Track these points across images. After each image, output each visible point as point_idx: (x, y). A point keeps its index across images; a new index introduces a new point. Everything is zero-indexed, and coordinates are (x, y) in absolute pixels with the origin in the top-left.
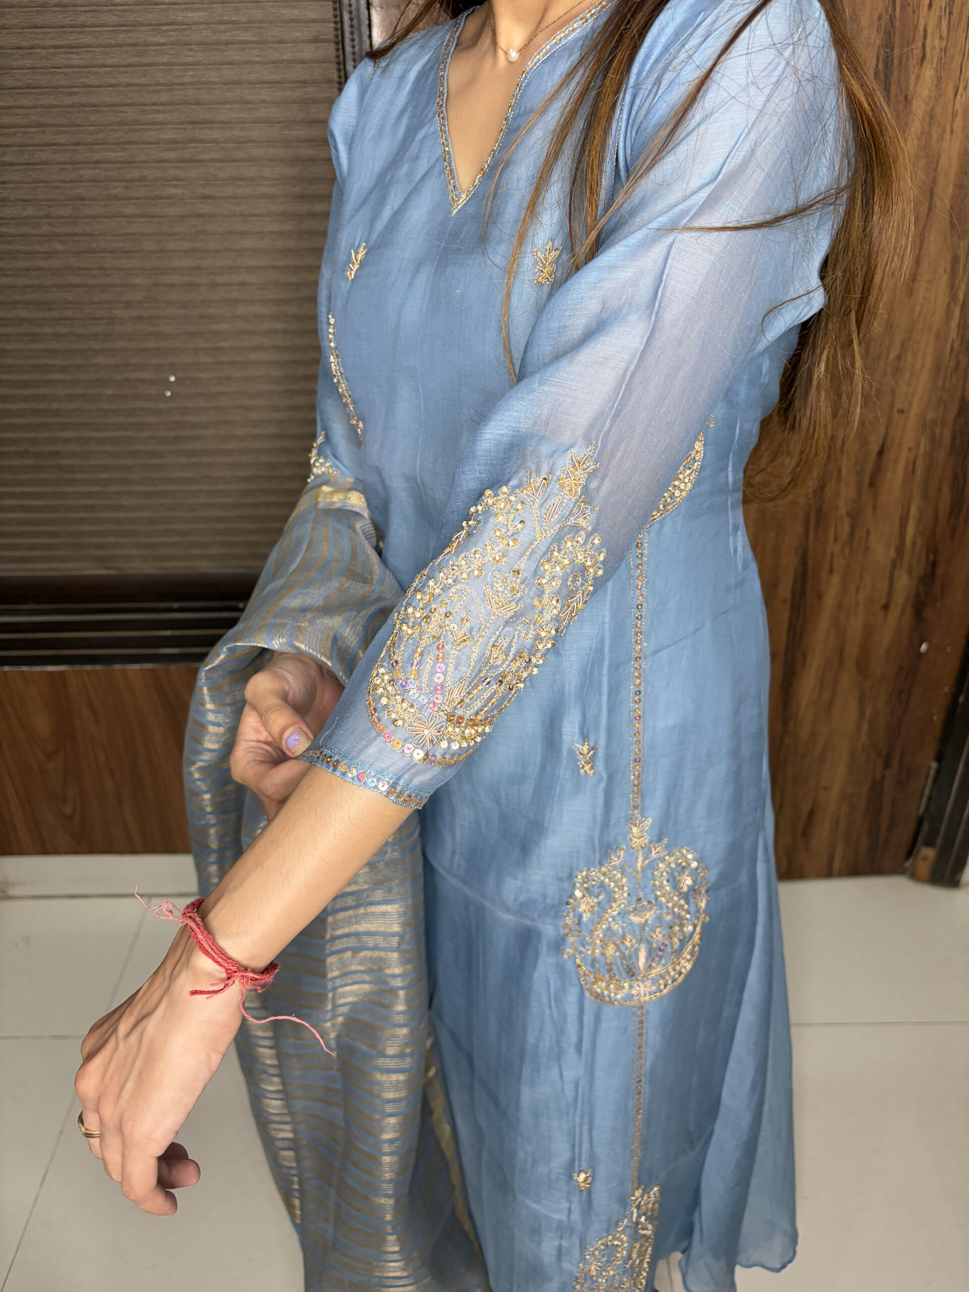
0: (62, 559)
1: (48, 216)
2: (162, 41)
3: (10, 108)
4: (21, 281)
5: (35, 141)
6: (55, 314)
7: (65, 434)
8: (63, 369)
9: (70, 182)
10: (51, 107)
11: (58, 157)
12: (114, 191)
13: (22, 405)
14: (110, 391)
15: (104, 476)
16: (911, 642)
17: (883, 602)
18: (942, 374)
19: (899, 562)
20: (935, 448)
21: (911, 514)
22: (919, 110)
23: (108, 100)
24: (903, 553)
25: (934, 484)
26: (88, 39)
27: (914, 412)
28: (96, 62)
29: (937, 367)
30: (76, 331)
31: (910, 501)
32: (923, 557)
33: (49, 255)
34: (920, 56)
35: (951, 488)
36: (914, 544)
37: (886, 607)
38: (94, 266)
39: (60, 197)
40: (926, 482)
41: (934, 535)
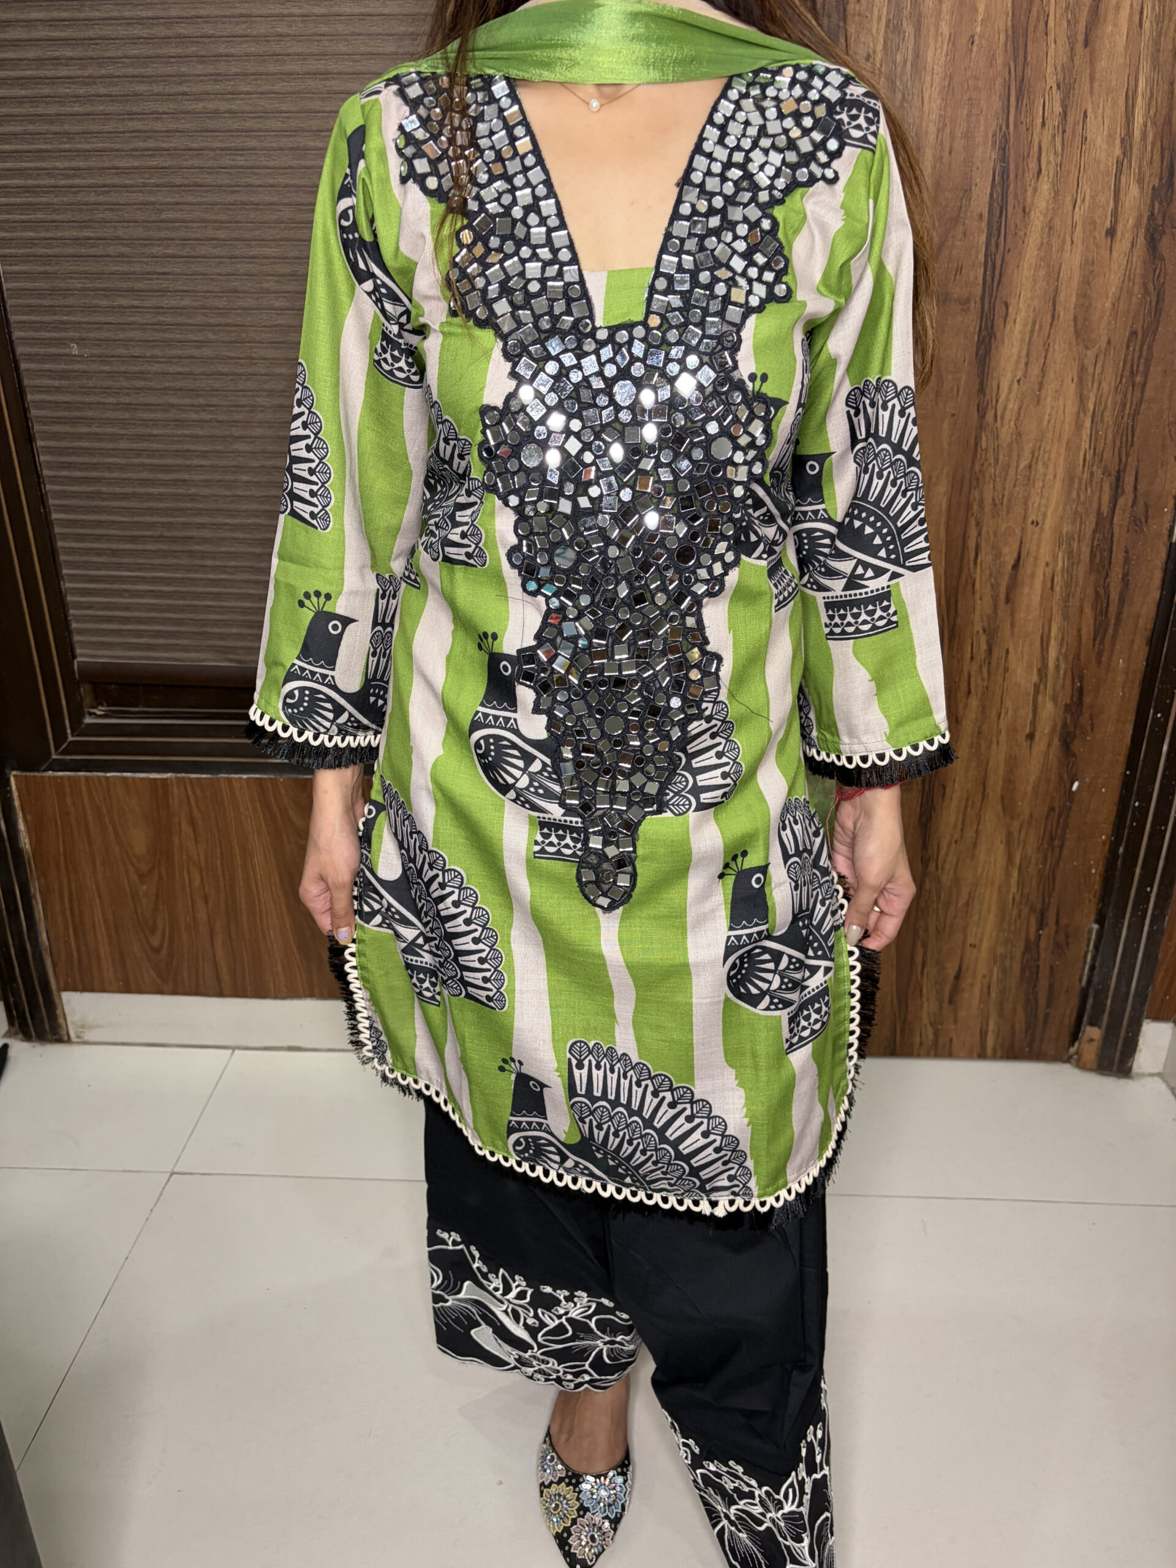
0: (184, 649)
1: (203, 307)
3: (177, 204)
4: (173, 369)
5: (198, 236)
6: (201, 401)
7: (199, 520)
8: (203, 455)
9: (227, 275)
10: (217, 204)
11: (217, 252)
12: (266, 285)
13: (162, 490)
14: (245, 478)
15: (233, 563)
16: (1061, 778)
17: (1028, 731)
18: (1076, 486)
19: (1042, 687)
20: (1073, 564)
21: (1053, 635)
22: (1037, 220)
23: (268, 199)
24: (1046, 676)
25: (1075, 602)
26: (252, 143)
27: (1049, 524)
28: (257, 163)
29: (1070, 477)
30: (220, 418)
31: (1051, 619)
32: (1068, 682)
33: (201, 344)
34: (1036, 171)
35: (1094, 608)
36: (1057, 667)
37: (1031, 737)
38: (242, 356)
39: (217, 289)
40: (1066, 601)
41: (1079, 660)
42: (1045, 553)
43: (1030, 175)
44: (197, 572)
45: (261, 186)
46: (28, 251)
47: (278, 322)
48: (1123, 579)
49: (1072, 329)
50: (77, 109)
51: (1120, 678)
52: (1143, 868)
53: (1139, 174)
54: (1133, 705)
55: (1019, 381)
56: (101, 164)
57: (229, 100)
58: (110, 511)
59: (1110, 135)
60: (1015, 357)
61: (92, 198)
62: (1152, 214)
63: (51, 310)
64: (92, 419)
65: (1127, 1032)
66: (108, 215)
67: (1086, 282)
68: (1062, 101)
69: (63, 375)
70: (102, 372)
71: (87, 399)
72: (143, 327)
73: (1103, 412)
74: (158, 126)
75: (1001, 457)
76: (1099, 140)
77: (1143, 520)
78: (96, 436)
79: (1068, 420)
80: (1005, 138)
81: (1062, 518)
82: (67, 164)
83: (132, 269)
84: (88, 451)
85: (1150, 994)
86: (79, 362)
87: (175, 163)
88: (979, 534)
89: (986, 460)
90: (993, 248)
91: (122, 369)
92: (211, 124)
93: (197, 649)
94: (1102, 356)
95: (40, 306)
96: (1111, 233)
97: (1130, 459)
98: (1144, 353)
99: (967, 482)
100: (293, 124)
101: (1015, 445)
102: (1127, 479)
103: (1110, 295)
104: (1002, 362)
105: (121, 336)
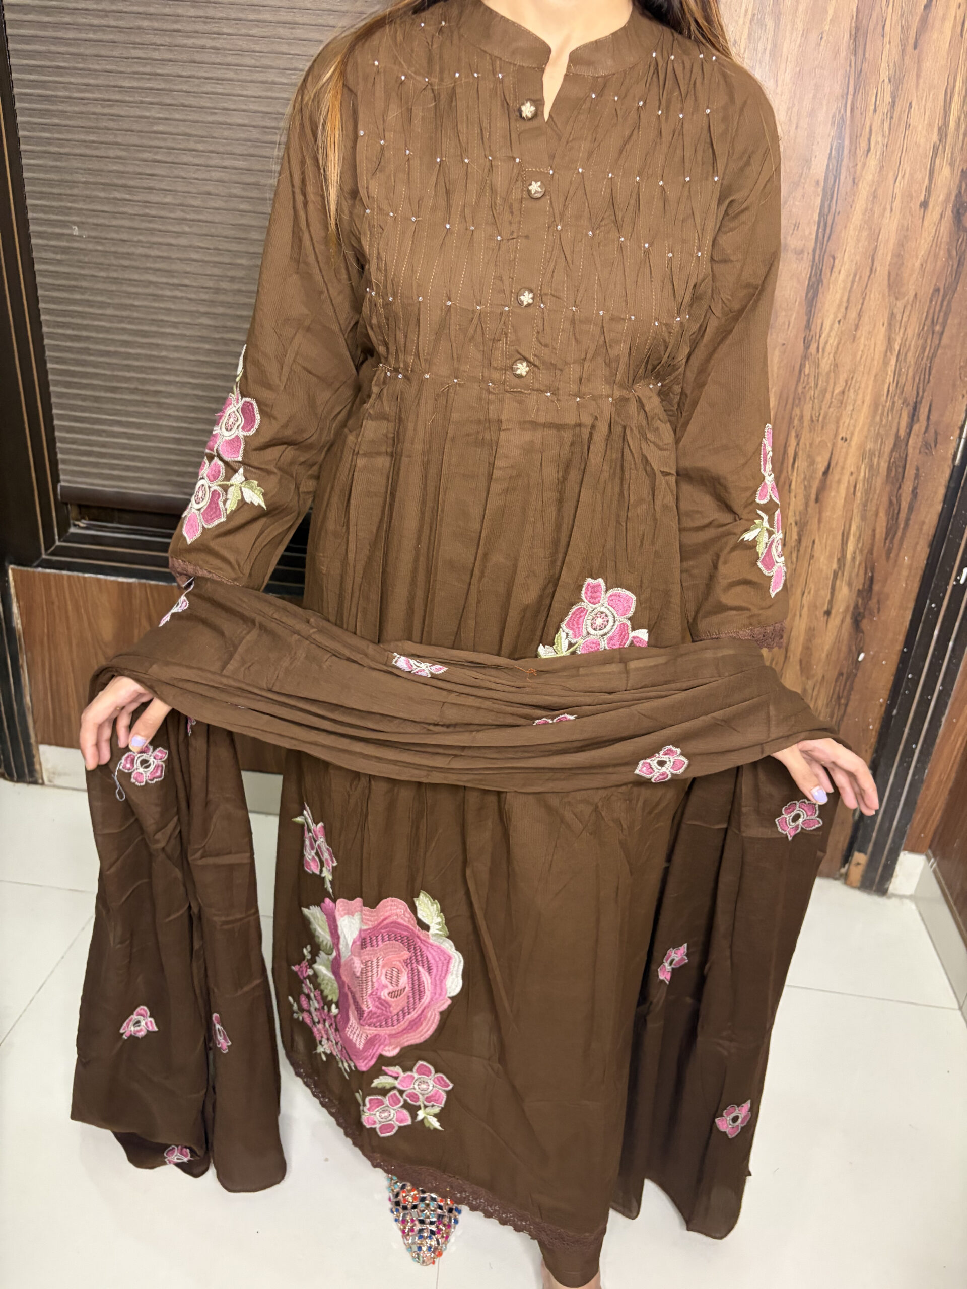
0: (149, 482)
2: (284, 80)
3: (166, 119)
4: (154, 252)
5: (182, 146)
6: (175, 281)
7: (167, 378)
8: (175, 325)
9: (203, 180)
10: (197, 122)
11: (197, 161)
12: (234, 191)
14: (207, 347)
15: (193, 415)
16: (850, 650)
17: (825, 608)
18: (880, 412)
19: (840, 573)
20: (873, 475)
21: (852, 532)
22: (864, 190)
23: (240, 121)
24: (844, 565)
25: (872, 507)
26: (230, 75)
27: (855, 441)
28: (235, 92)
29: (876, 405)
30: (189, 296)
31: (851, 519)
32: (862, 572)
33: (179, 234)
34: (866, 148)
35: (887, 513)
36: (854, 559)
37: (828, 613)
38: (211, 247)
39: (194, 191)
40: (865, 505)
41: (872, 554)
42: (851, 463)
43: (860, 152)
44: (163, 420)
45: (234, 110)
46: (43, 148)
47: (241, 222)
48: (913, 491)
49: (886, 282)
50: (91, 36)
51: (905, 573)
52: (911, 728)
53: (952, 158)
54: (914, 595)
55: (839, 322)
56: (106, 82)
57: (214, 38)
58: (95, 365)
59: (930, 125)
60: (837, 301)
61: (99, 110)
62: (960, 192)
63: (59, 197)
64: (86, 288)
65: (887, 860)
66: (111, 125)
67: (901, 244)
68: (892, 93)
69: (65, 250)
70: (97, 251)
71: (82, 272)
72: (132, 217)
73: (906, 354)
74: (156, 55)
75: (820, 383)
76: (920, 126)
77: (933, 445)
78: (89, 303)
79: (877, 357)
80: (843, 119)
81: (866, 437)
82: (80, 80)
83: (127, 169)
84: (82, 315)
85: (908, 831)
86: (78, 241)
87: (167, 86)
88: (798, 444)
89: (808, 383)
90: (826, 210)
91: (113, 249)
92: (198, 57)
93: (159, 483)
94: (909, 307)
95: (51, 194)
96: (925, 205)
97: (925, 394)
98: (944, 308)
99: (790, 401)
100: (265, 62)
101: (832, 374)
102: (922, 410)
103: (920, 257)
104: (827, 306)
105: (114, 222)
